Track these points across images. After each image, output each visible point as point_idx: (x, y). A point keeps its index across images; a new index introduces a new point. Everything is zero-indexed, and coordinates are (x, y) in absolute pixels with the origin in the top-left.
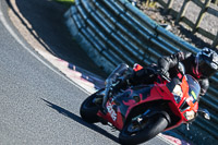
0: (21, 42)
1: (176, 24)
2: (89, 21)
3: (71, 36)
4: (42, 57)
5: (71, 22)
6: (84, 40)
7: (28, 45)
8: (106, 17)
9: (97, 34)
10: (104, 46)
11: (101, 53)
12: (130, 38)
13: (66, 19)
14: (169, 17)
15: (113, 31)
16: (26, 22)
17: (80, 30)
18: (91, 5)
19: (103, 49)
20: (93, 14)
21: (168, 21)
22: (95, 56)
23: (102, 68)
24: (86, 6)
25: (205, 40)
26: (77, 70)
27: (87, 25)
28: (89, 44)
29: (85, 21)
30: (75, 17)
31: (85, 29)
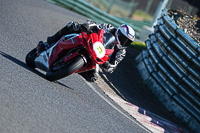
2: (160, 65)
3: (142, 80)
6: (155, 85)
8: (178, 62)
9: (168, 79)
11: (171, 98)
13: (137, 63)
15: (184, 75)
17: (151, 74)
19: (174, 94)
20: (164, 58)
22: (166, 101)
23: (173, 112)
24: (157, 49)
26: (147, 114)
28: (160, 89)
29: (157, 65)
30: (146, 61)
31: (156, 73)
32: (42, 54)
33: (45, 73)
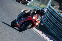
4: (34, 30)
6: (47, 25)
8: (53, 19)
9: (51, 24)
10: (52, 27)
11: (51, 29)
12: (60, 25)
15: (55, 23)
17: (45, 22)
18: (49, 15)
19: (52, 28)
20: (49, 18)
22: (50, 30)
23: (52, 33)
24: (48, 15)
26: (44, 34)
27: (48, 21)
28: (48, 26)
29: (47, 20)
30: (44, 18)
31: (47, 22)
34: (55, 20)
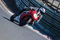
0: (3, 9)
1: (47, 4)
2: (22, 3)
3: (17, 7)
5: (17, 3)
6: (21, 8)
7: (5, 10)
8: (27, 2)
13: (16, 2)
14: (45, 2)
15: (29, 6)
16: (5, 3)
17: (19, 5)
20: (23, 1)
21: (44, 3)
25: (55, 8)
29: (21, 3)
30: (18, 2)
31: (21, 5)
32: (17, 17)
33: (18, 24)
34: (28, 3)
